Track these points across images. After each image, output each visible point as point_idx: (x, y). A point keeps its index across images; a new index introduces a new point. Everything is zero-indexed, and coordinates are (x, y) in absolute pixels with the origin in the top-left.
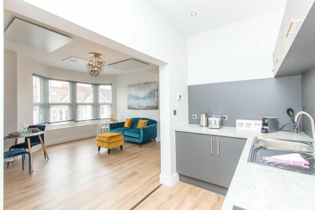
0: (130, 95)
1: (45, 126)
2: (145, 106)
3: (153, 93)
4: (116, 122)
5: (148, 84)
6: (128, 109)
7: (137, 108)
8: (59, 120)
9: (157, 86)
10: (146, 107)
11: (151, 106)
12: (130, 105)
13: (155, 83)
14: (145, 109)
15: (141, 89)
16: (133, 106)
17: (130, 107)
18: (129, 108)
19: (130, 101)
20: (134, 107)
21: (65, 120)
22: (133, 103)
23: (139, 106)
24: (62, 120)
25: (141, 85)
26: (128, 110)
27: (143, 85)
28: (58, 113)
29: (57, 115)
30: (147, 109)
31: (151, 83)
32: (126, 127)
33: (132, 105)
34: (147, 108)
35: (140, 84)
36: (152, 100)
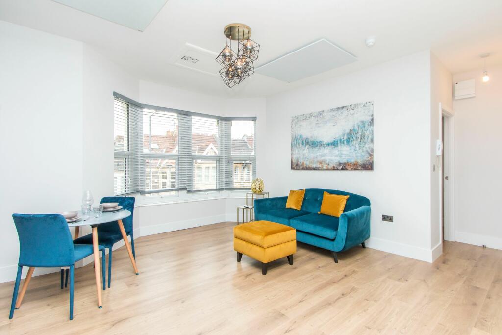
0: (298, 137)
1: (133, 199)
2: (337, 161)
3: (360, 131)
4: (266, 197)
5: (344, 109)
6: (293, 168)
7: (314, 166)
8: (161, 189)
9: (371, 113)
10: (340, 164)
11: (353, 161)
12: (298, 161)
13: (365, 106)
14: (334, 169)
15: (326, 122)
16: (303, 163)
17: (297, 165)
18: (295, 166)
19: (296, 151)
20: (307, 163)
21: (170, 189)
22: (304, 155)
23: (321, 163)
24: (166, 188)
25: (325, 114)
26: (293, 170)
27: (332, 114)
28: (161, 177)
29: (158, 181)
30: (342, 169)
31: (354, 107)
32: (290, 209)
33: (301, 161)
34: (341, 167)
35: (323, 111)
36: (358, 149)
